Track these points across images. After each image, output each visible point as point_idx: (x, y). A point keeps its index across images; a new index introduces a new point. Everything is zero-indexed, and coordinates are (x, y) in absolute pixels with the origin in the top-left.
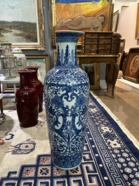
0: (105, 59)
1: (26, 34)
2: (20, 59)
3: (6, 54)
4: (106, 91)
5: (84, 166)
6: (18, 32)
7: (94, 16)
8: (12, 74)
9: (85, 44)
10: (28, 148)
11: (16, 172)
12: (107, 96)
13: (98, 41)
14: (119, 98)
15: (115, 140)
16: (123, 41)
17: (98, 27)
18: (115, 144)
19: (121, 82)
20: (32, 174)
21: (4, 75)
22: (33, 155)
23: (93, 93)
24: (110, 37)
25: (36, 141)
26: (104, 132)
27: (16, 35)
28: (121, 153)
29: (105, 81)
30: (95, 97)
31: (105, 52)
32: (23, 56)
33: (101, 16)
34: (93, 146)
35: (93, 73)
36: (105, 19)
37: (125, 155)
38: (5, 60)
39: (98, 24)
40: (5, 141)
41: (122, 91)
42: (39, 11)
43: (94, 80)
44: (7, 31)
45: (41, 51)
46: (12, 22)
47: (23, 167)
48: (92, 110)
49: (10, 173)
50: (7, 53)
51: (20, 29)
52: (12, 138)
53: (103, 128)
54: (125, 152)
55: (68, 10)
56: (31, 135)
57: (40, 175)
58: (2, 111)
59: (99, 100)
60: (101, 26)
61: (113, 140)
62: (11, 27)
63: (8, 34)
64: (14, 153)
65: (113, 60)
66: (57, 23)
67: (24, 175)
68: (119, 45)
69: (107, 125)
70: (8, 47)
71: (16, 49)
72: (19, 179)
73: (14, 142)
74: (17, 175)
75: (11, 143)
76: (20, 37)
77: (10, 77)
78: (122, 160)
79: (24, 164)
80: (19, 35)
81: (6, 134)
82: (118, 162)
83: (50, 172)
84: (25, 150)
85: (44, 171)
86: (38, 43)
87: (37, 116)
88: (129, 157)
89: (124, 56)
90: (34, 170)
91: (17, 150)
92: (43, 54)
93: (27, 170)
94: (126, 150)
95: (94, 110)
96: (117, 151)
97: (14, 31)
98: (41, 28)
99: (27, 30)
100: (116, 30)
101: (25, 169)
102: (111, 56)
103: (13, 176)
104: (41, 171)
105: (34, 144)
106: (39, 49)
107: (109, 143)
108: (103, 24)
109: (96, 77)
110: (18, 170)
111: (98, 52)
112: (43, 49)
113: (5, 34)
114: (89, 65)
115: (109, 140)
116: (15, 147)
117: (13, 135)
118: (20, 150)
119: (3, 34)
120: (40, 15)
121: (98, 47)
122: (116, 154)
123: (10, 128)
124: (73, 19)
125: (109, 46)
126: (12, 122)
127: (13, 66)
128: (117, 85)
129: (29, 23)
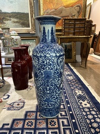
0: (80, 39)
1: (21, 21)
2: (16, 40)
3: (5, 36)
4: (81, 63)
5: (61, 121)
6: (16, 20)
7: (72, 6)
8: (10, 51)
9: (64, 28)
10: (19, 106)
11: (8, 124)
12: (81, 67)
13: (75, 26)
14: (90, 69)
15: (86, 101)
16: (95, 25)
17: (75, 15)
18: (85, 104)
19: (92, 57)
20: (20, 126)
21: (5, 52)
22: (22, 111)
23: (71, 65)
24: (84, 22)
25: (25, 101)
26: (78, 94)
27: (14, 22)
28: (90, 111)
29: (80, 56)
30: (72, 68)
31: (79, 33)
32: (18, 37)
33: (77, 6)
34: (69, 105)
35: (71, 50)
36: (80, 8)
37: (93, 113)
38: (5, 41)
39: (75, 13)
40: (3, 100)
41: (93, 63)
42: (31, 4)
43: (71, 55)
44: (8, 20)
45: (32, 34)
46: (11, 13)
47: (14, 120)
48: (69, 78)
49: (4, 125)
50: (7, 36)
51: (17, 18)
52: (8, 98)
53: (77, 91)
54: (93, 110)
55: (52, 2)
56: (22, 96)
57: (26, 126)
58: (3, 78)
59: (75, 70)
60: (77, 14)
61: (84, 101)
62: (10, 17)
63: (9, 22)
64: (9, 109)
65: (86, 40)
66: (44, 13)
67: (14, 127)
68: (91, 28)
69: (80, 89)
70: (7, 31)
71: (14, 32)
72: (10, 129)
73: (10, 101)
74: (9, 127)
75: (7, 101)
76: (17, 24)
77: (9, 53)
78: (90, 117)
79: (15, 118)
80: (17, 22)
81: (4, 95)
82: (87, 118)
83: (34, 124)
84: (17, 107)
85: (30, 124)
86: (30, 28)
87: (27, 82)
88: (97, 114)
89: (95, 37)
90: (22, 122)
91: (11, 107)
92: (34, 36)
93: (17, 123)
94: (94, 109)
95: (71, 78)
96: (87, 110)
97: (13, 19)
98: (32, 17)
99: (22, 18)
100: (89, 18)
101: (16, 122)
102: (84, 36)
103: (6, 127)
104: (28, 123)
105: (24, 103)
106: (31, 32)
107: (81, 103)
108: (78, 12)
109: (74, 53)
110: (10, 123)
111: (74, 34)
112: (33, 32)
113: (6, 22)
114: (68, 44)
115: (81, 101)
116: (10, 105)
117: (9, 96)
118: (13, 107)
119: (4, 22)
120: (31, 7)
121: (74, 30)
122: (86, 112)
123: (8, 90)
124: (56, 10)
125: (82, 29)
126: (9, 86)
127: (11, 45)
128: (89, 58)
129: (23, 13)
